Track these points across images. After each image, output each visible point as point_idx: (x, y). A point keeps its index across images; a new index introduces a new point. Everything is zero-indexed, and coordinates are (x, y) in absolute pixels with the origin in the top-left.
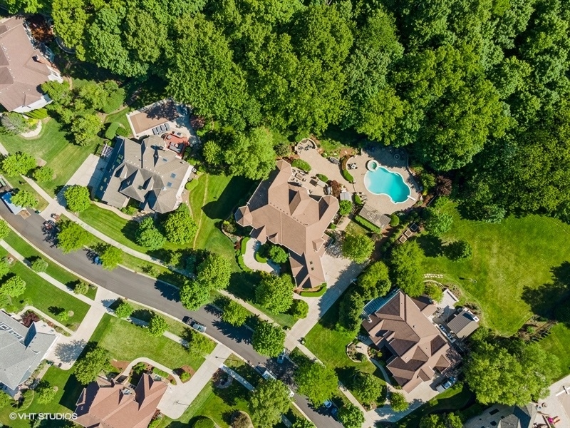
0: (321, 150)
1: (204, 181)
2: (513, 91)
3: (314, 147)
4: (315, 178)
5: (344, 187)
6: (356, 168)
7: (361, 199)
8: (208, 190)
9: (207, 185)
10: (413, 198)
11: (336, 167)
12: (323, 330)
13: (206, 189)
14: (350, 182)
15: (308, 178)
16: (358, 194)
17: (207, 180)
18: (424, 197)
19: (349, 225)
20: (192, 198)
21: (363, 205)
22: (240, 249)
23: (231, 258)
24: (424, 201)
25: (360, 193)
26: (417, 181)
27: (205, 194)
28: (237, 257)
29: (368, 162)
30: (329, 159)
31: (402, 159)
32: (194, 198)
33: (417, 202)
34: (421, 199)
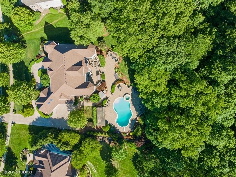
0: (117, 66)
1: (61, 16)
2: (214, 145)
3: (116, 61)
4: (100, 72)
5: (107, 91)
6: (120, 90)
7: (106, 103)
8: (57, 22)
9: (60, 19)
10: (125, 129)
11: (114, 79)
12: (26, 130)
13: (57, 20)
14: (111, 92)
15: (98, 68)
16: (108, 100)
17: (62, 18)
18: (129, 135)
19: (89, 106)
20: (47, 16)
21: (104, 107)
22: (38, 59)
23: (30, 58)
24: (127, 136)
25: (109, 101)
26: (135, 125)
27: (54, 22)
28: (33, 60)
29: (128, 94)
30: (116, 73)
31: (141, 110)
32: (48, 17)
33: (124, 133)
34: (127, 134)
